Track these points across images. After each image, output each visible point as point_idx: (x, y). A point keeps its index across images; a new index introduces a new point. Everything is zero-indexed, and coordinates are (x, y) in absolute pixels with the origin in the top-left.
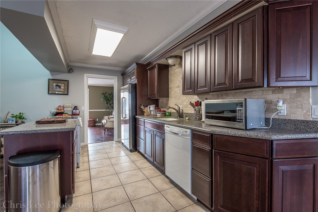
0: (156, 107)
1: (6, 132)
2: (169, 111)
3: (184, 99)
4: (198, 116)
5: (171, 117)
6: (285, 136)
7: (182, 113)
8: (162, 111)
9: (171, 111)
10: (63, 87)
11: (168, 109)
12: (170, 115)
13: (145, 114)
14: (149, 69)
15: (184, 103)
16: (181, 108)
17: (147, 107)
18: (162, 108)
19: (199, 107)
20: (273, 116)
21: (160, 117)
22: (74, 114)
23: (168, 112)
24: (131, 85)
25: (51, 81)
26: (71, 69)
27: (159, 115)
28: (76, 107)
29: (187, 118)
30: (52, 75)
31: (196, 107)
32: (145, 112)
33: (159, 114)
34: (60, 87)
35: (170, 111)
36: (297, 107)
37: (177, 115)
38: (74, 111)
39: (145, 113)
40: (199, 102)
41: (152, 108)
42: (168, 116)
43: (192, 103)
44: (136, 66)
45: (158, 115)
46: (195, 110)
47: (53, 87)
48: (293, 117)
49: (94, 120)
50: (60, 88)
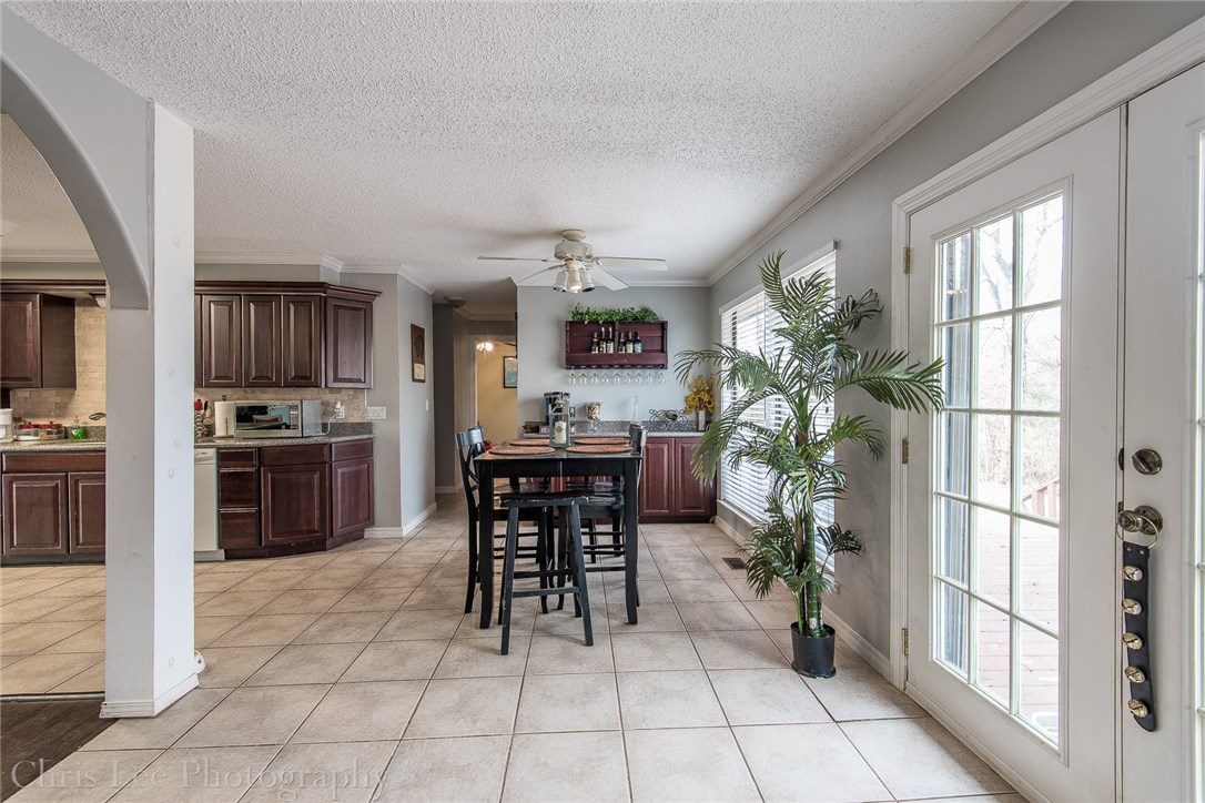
6: (347, 438)
8: (48, 427)
19: (203, 411)
20: (331, 420)
23: (79, 428)
36: (354, 409)
41: (2, 417)
42: (77, 437)
45: (24, 438)
48: (351, 420)
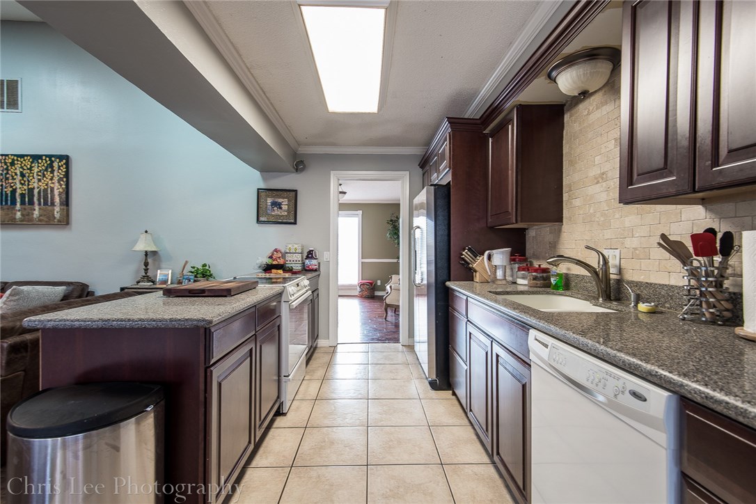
0: (511, 255)
1: (39, 321)
2: (563, 268)
3: (627, 224)
4: (708, 303)
5: (568, 293)
7: (619, 282)
8: (536, 271)
9: (569, 269)
10: (285, 207)
11: (555, 264)
12: (566, 285)
13: (477, 278)
14: (492, 131)
15: (631, 243)
16: (611, 262)
17: (483, 255)
18: (538, 258)
19: (718, 259)
21: (526, 288)
22: (306, 270)
23: (558, 275)
24: (433, 187)
25: (263, 194)
26: (302, 162)
27: (526, 282)
28: (310, 252)
29: (643, 307)
30: (264, 179)
31: (698, 261)
32: (476, 271)
33: (523, 278)
34: (279, 206)
35: (564, 271)
37: (593, 286)
38: (307, 262)
39: (478, 274)
40: (719, 236)
41: (500, 257)
42: (556, 287)
43: (672, 238)
44: (450, 130)
45: (520, 281)
46: (693, 273)
47: (266, 207)
49: (371, 284)
50: (281, 208)
